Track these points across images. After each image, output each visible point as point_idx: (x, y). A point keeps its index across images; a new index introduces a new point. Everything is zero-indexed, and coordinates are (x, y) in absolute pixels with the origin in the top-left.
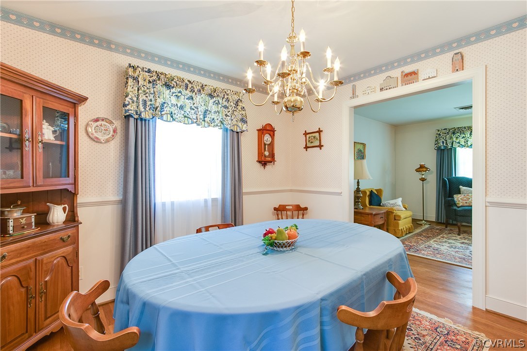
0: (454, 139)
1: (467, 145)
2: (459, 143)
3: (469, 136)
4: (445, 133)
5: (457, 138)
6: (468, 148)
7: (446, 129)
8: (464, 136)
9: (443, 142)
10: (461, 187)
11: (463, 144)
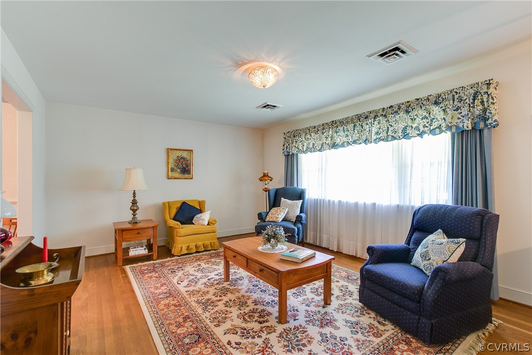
9: (287, 148)
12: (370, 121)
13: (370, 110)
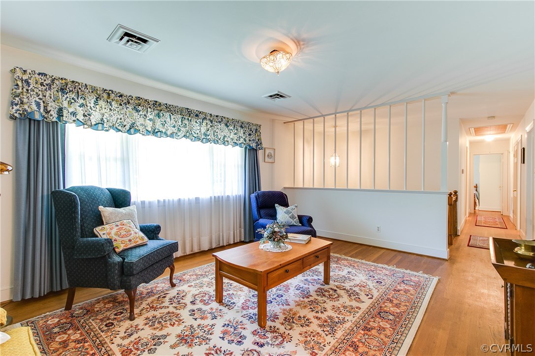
0: (65, 104)
1: (89, 123)
2: (74, 114)
3: (92, 105)
4: (42, 84)
5: (70, 103)
6: (90, 130)
7: (46, 75)
8: (84, 102)
9: (38, 105)
10: (101, 208)
11: (81, 118)
12: (199, 120)
13: (201, 111)
